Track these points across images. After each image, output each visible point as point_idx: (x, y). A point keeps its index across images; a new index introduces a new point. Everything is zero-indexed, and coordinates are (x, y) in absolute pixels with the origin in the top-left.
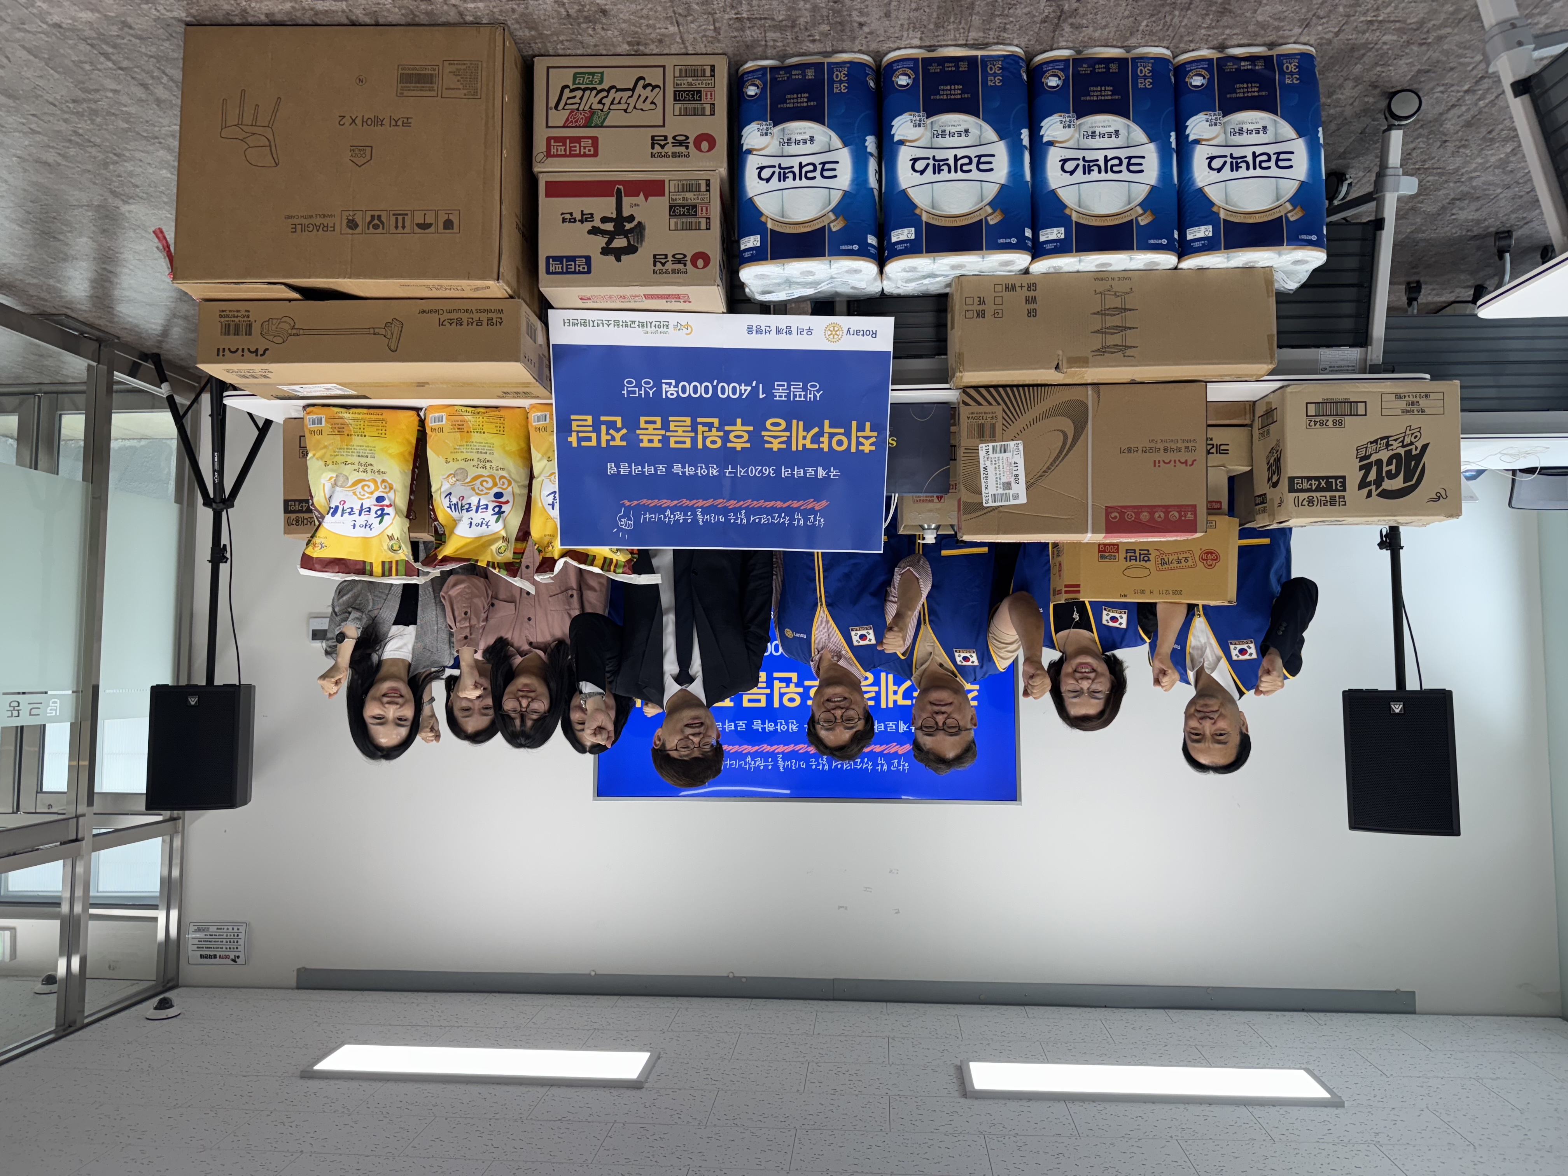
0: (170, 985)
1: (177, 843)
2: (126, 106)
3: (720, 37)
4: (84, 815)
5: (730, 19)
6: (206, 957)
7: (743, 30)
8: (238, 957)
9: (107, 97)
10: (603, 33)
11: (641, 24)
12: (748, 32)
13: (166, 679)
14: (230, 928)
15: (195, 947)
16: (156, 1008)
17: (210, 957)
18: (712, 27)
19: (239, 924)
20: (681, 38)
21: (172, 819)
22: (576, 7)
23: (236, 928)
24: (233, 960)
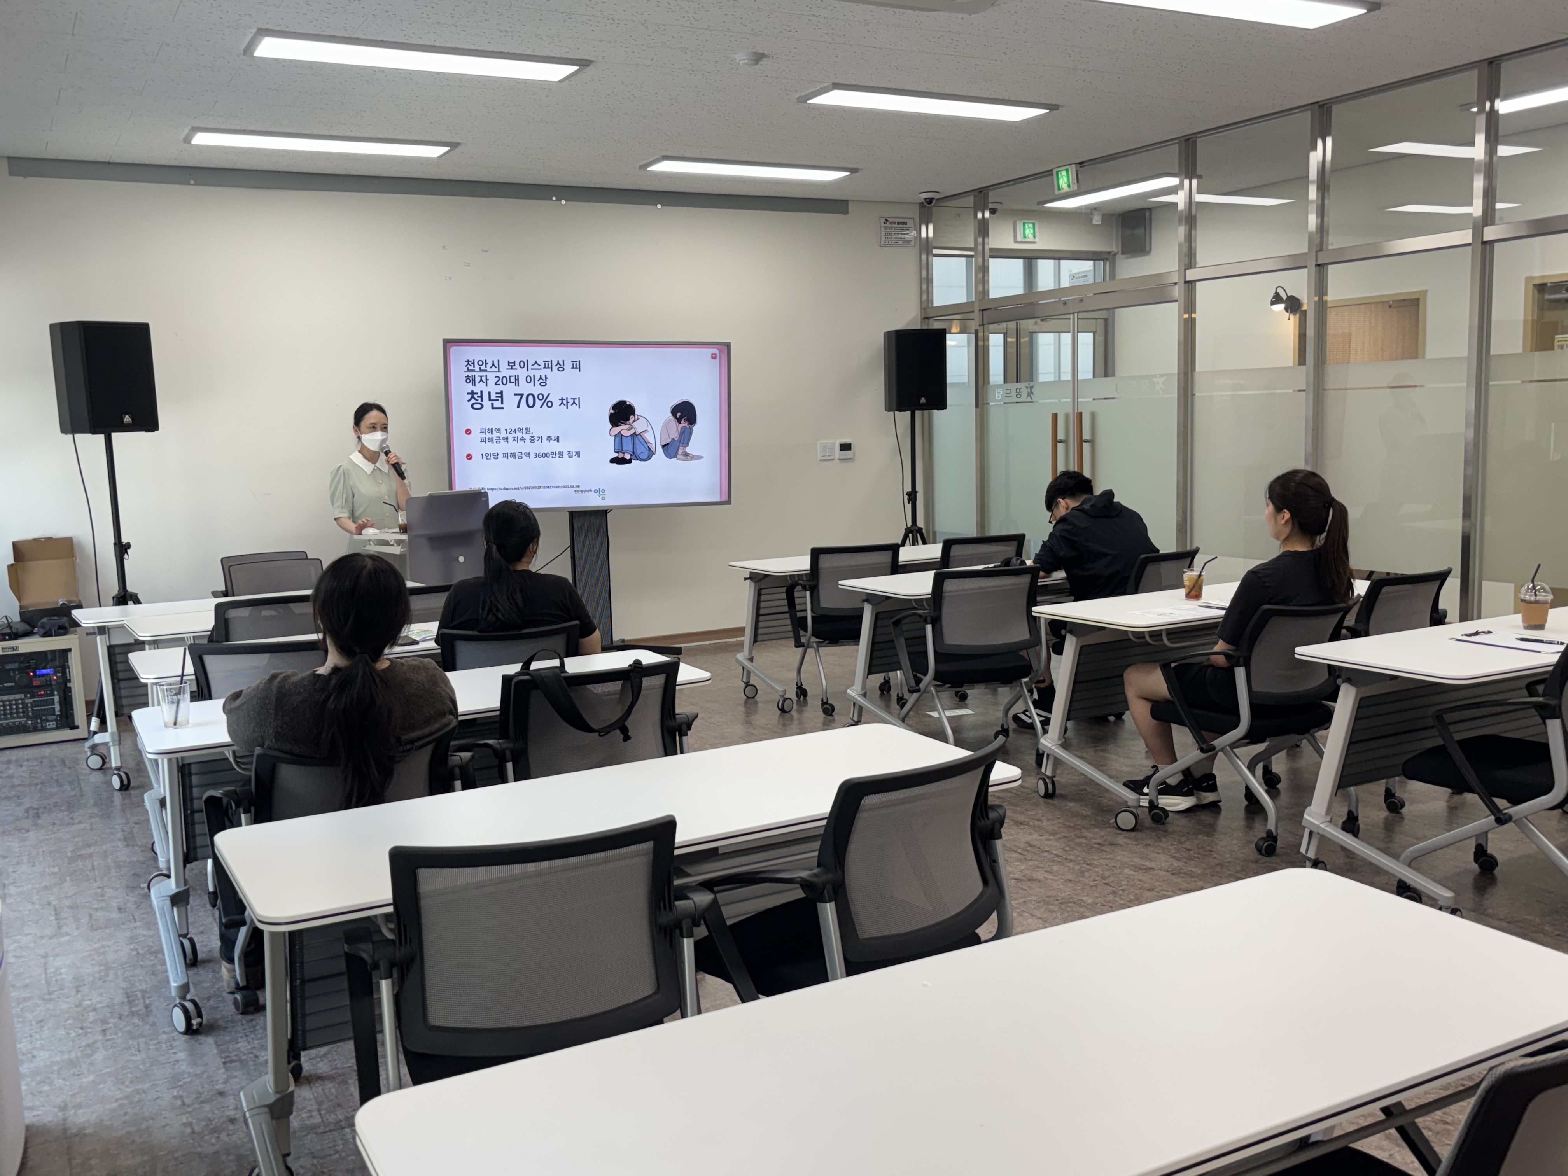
0: (926, 206)
1: (925, 303)
4: (979, 323)
8: (884, 223)
14: (890, 243)
19: (885, 245)
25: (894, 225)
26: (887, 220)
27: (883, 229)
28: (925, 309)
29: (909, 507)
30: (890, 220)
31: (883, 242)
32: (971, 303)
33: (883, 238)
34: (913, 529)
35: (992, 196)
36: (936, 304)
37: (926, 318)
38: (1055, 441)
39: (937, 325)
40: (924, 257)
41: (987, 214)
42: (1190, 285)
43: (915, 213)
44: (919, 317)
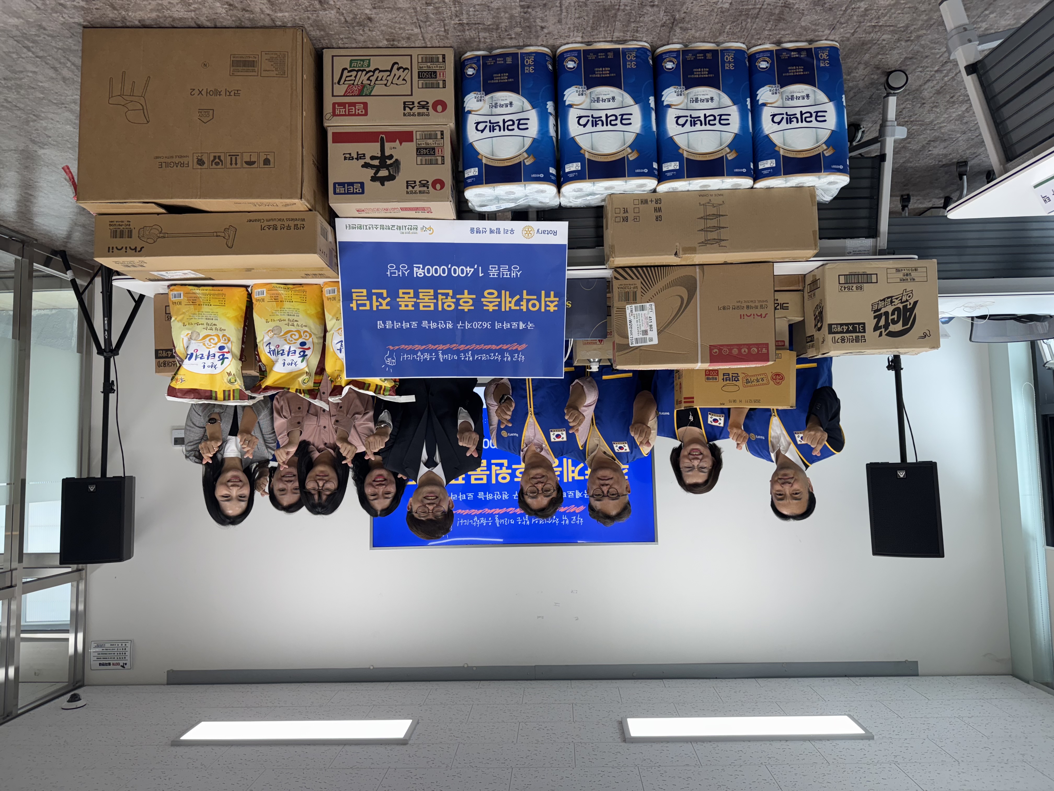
0: (77, 685)
1: (82, 586)
2: (41, 82)
3: (449, 36)
4: (16, 569)
5: (455, 24)
6: (103, 665)
7: (464, 31)
8: (126, 664)
9: (28, 76)
10: (369, 33)
11: (395, 27)
12: (467, 33)
14: (120, 645)
15: (95, 658)
16: (69, 701)
17: (106, 664)
18: (443, 29)
19: (126, 641)
20: (423, 36)
21: (78, 570)
22: (351, 16)
23: (124, 645)
24: (122, 666)
25: (114, 662)
26: (123, 667)
27: (128, 658)
28: (81, 579)
29: (112, 377)
30: (119, 667)
31: (128, 645)
32: (25, 592)
33: (128, 649)
34: (110, 354)
36: (69, 585)
43: (89, 677)
44: (89, 575)
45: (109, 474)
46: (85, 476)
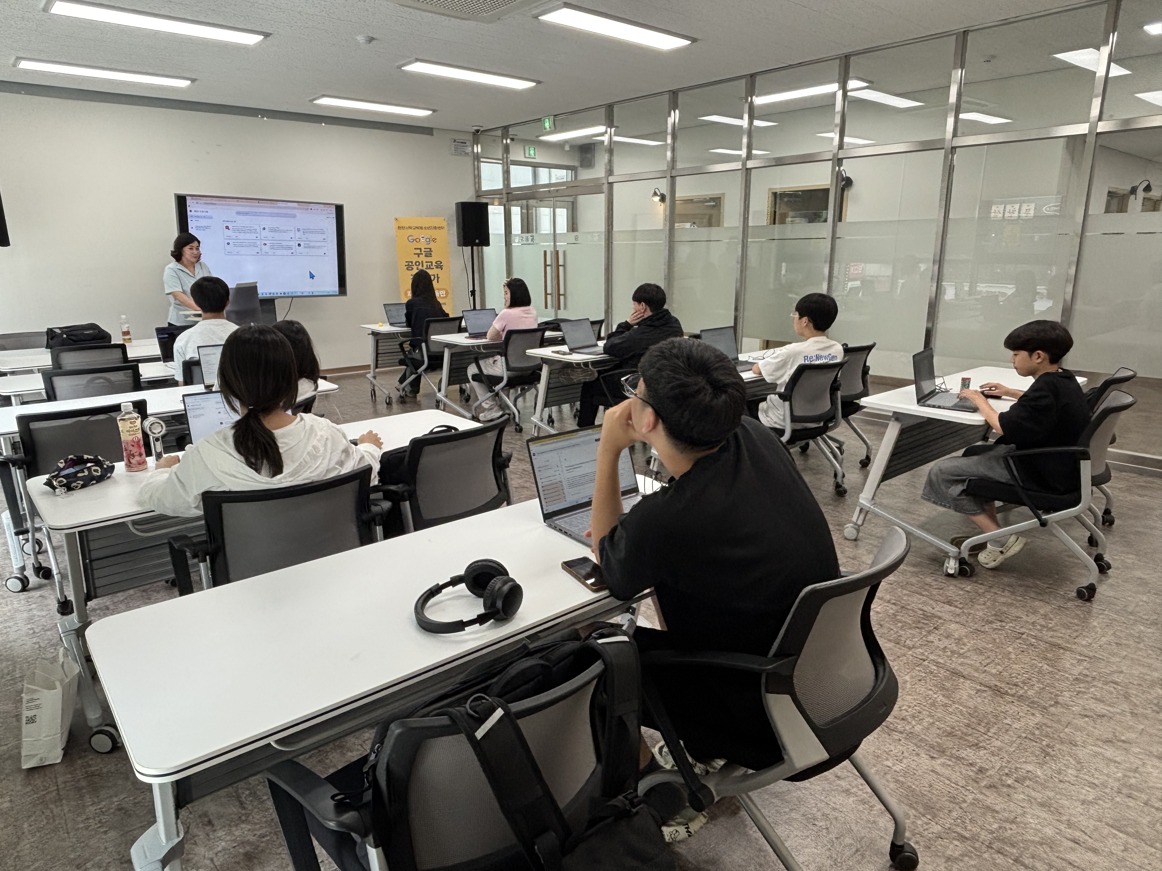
0: (476, 134)
4: (506, 200)
13: (485, 248)
14: (457, 153)
15: (468, 147)
16: (480, 129)
19: (454, 155)
25: (459, 144)
26: (455, 141)
27: (453, 145)
28: (477, 192)
29: (472, 298)
30: (457, 141)
32: (502, 189)
33: (454, 151)
35: (512, 131)
36: (483, 189)
37: (478, 196)
38: (546, 266)
39: (484, 201)
40: (476, 163)
41: (509, 141)
42: (611, 184)
43: (471, 138)
44: (474, 197)
45: (470, 247)
46: (480, 247)
